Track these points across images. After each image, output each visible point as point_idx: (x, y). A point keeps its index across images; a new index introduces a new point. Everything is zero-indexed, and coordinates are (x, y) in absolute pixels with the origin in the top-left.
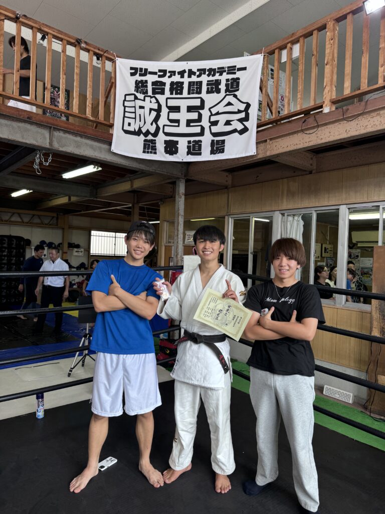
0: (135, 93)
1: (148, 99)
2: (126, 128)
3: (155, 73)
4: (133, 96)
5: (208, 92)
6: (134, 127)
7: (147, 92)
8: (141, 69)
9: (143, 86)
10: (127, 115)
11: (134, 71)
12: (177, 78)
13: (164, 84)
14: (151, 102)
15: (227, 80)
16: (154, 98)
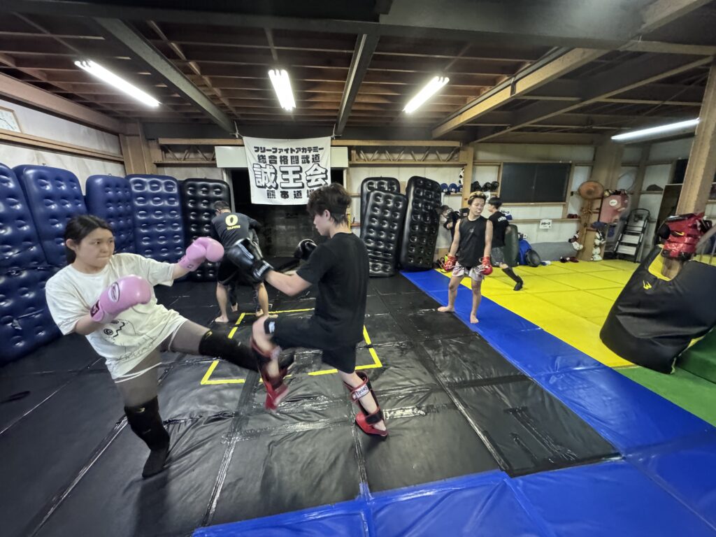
0: (259, 163)
1: (268, 166)
2: (258, 184)
4: (259, 166)
5: (303, 163)
6: (262, 183)
7: (266, 162)
8: (261, 148)
9: (263, 158)
11: (257, 149)
12: (284, 154)
13: (276, 157)
14: (270, 169)
15: (313, 156)
16: (271, 166)
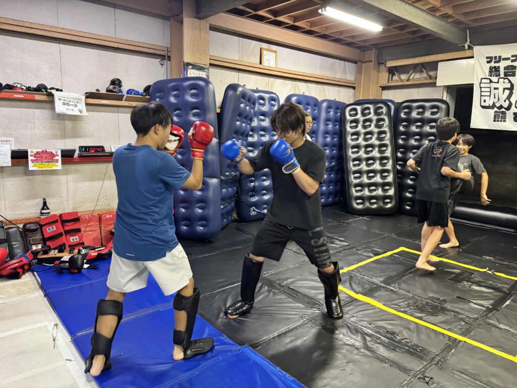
0: (489, 77)
1: (501, 80)
2: (483, 104)
3: (508, 59)
4: (489, 80)
6: (489, 102)
7: (499, 75)
8: (496, 57)
9: (496, 71)
10: (483, 94)
11: (490, 60)
13: (514, 68)
14: (504, 82)
16: (507, 80)
